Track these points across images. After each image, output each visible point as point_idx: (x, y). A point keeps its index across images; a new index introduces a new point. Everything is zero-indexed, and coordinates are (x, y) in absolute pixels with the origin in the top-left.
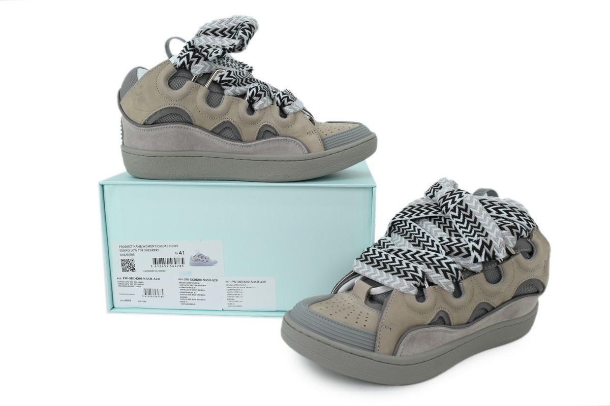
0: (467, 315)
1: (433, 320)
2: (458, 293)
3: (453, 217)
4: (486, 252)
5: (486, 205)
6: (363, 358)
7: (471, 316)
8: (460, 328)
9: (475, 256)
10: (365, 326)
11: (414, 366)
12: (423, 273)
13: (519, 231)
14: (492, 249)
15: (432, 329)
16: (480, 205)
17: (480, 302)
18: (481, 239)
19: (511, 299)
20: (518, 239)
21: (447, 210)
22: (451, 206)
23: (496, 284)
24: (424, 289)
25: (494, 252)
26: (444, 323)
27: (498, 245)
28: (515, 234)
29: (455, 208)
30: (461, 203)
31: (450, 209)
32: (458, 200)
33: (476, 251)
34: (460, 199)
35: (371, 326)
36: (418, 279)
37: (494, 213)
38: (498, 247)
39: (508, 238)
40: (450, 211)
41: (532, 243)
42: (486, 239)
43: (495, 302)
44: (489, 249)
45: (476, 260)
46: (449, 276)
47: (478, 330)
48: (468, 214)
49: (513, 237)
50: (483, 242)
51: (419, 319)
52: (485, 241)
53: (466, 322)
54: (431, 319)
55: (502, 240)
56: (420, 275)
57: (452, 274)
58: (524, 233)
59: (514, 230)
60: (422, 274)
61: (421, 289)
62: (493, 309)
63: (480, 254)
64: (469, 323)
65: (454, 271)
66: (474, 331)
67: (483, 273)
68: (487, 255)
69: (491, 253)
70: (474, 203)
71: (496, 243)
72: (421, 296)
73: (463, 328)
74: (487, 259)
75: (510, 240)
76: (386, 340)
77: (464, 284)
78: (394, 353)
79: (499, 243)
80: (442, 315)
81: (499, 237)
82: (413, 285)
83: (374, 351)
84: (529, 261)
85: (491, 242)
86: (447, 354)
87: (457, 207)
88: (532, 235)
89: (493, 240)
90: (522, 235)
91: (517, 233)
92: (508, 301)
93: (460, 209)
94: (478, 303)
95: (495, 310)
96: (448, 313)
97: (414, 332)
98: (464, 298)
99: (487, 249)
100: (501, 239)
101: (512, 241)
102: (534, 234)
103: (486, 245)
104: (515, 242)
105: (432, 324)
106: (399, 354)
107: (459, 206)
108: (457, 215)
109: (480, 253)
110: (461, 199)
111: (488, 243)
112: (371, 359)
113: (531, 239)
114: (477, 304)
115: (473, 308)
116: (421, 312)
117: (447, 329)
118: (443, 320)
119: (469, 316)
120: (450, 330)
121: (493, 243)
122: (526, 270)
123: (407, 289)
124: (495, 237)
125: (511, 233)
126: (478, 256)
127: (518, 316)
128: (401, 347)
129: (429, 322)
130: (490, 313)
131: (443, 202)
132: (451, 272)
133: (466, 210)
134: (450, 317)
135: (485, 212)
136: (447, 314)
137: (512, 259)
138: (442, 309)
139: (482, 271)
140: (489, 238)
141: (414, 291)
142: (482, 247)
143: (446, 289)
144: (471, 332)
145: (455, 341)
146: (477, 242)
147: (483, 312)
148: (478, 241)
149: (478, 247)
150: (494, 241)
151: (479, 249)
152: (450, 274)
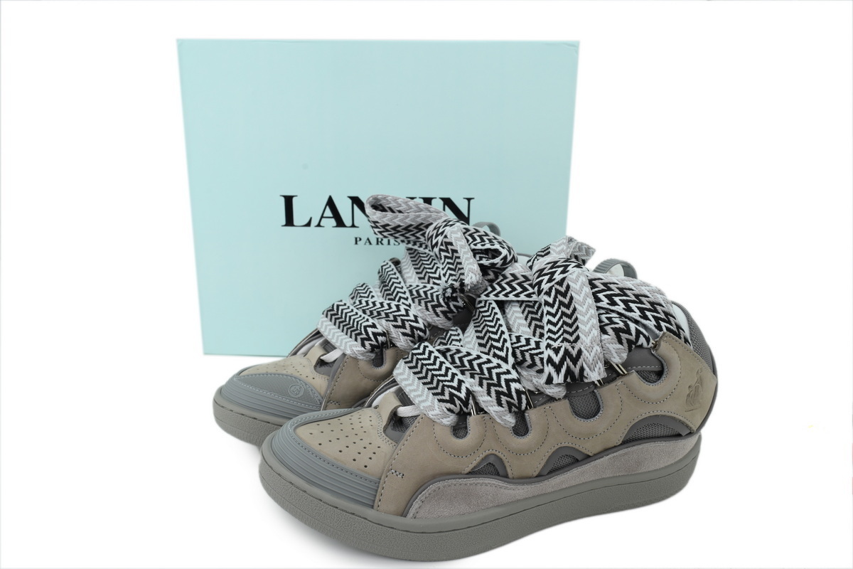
0: (535, 464)
1: (475, 467)
2: (521, 428)
3: (547, 303)
4: (568, 367)
5: (596, 289)
6: (353, 516)
7: (544, 466)
8: (523, 484)
9: (550, 374)
10: (366, 466)
11: (436, 535)
12: (469, 392)
13: (633, 338)
14: (579, 363)
15: (472, 480)
16: (587, 289)
17: (560, 446)
18: (566, 345)
19: (621, 444)
20: (630, 350)
21: (540, 292)
22: (545, 287)
23: (589, 420)
24: (468, 417)
25: (582, 369)
26: (498, 474)
27: (591, 359)
28: (624, 341)
29: (551, 289)
30: (561, 283)
31: (544, 291)
32: (558, 277)
33: (552, 365)
34: (562, 276)
35: (375, 466)
36: (458, 402)
37: (605, 303)
38: (591, 361)
39: (611, 349)
40: (543, 293)
41: (660, 358)
42: (573, 348)
43: (589, 447)
44: (575, 364)
45: (549, 380)
46: (504, 402)
47: (564, 487)
48: (566, 301)
49: (620, 346)
50: (566, 351)
51: (450, 464)
52: (570, 349)
53: (535, 474)
54: (471, 466)
55: (599, 349)
56: (463, 395)
57: (509, 399)
58: (642, 340)
59: (624, 336)
60: (465, 395)
61: (463, 416)
62: (587, 458)
63: (558, 371)
64: (540, 476)
65: (514, 394)
66: (556, 489)
67: (567, 401)
68: (569, 372)
69: (577, 371)
70: (579, 283)
71: (587, 354)
72: (460, 428)
73: (531, 483)
74: (569, 380)
75: (613, 351)
76: (391, 493)
77: (532, 416)
78: (404, 514)
79: (593, 354)
80: (491, 460)
81: (595, 345)
82: (445, 410)
83: (372, 507)
84: (651, 387)
85: (580, 352)
86: (500, 520)
87: (554, 288)
88: (659, 345)
89: (583, 349)
90: (640, 343)
91: (629, 341)
92: (615, 447)
93: (558, 292)
94: (557, 447)
95: (590, 459)
96: (504, 458)
97: (440, 484)
98: (530, 437)
99: (571, 364)
100: (597, 349)
101: (618, 354)
102: (662, 343)
103: (570, 356)
104: (625, 355)
105: (473, 473)
106: (410, 515)
107: (558, 287)
108: (551, 302)
109: (558, 368)
110: (564, 275)
111: (574, 353)
112: (366, 519)
113: (656, 350)
114: (554, 449)
115: (548, 455)
116: (456, 454)
117: (501, 483)
118: (492, 468)
119: (540, 467)
120: (505, 485)
121: (583, 354)
122: (645, 401)
123: (438, 415)
124: (589, 344)
125: (616, 340)
126: (554, 375)
127: (643, 470)
128: (416, 505)
129: (468, 470)
130: (580, 463)
131: (537, 278)
132: (510, 395)
133: (564, 295)
134: (507, 465)
135: (591, 300)
136: (501, 460)
137: (619, 382)
138: (494, 452)
139: (565, 397)
140: (578, 345)
141: (450, 420)
142: (563, 360)
143: (499, 421)
144: (550, 490)
145: (518, 501)
146: (557, 351)
147: (568, 460)
148: (559, 348)
149: (557, 359)
150: (585, 352)
151: (557, 363)
152: (506, 398)
